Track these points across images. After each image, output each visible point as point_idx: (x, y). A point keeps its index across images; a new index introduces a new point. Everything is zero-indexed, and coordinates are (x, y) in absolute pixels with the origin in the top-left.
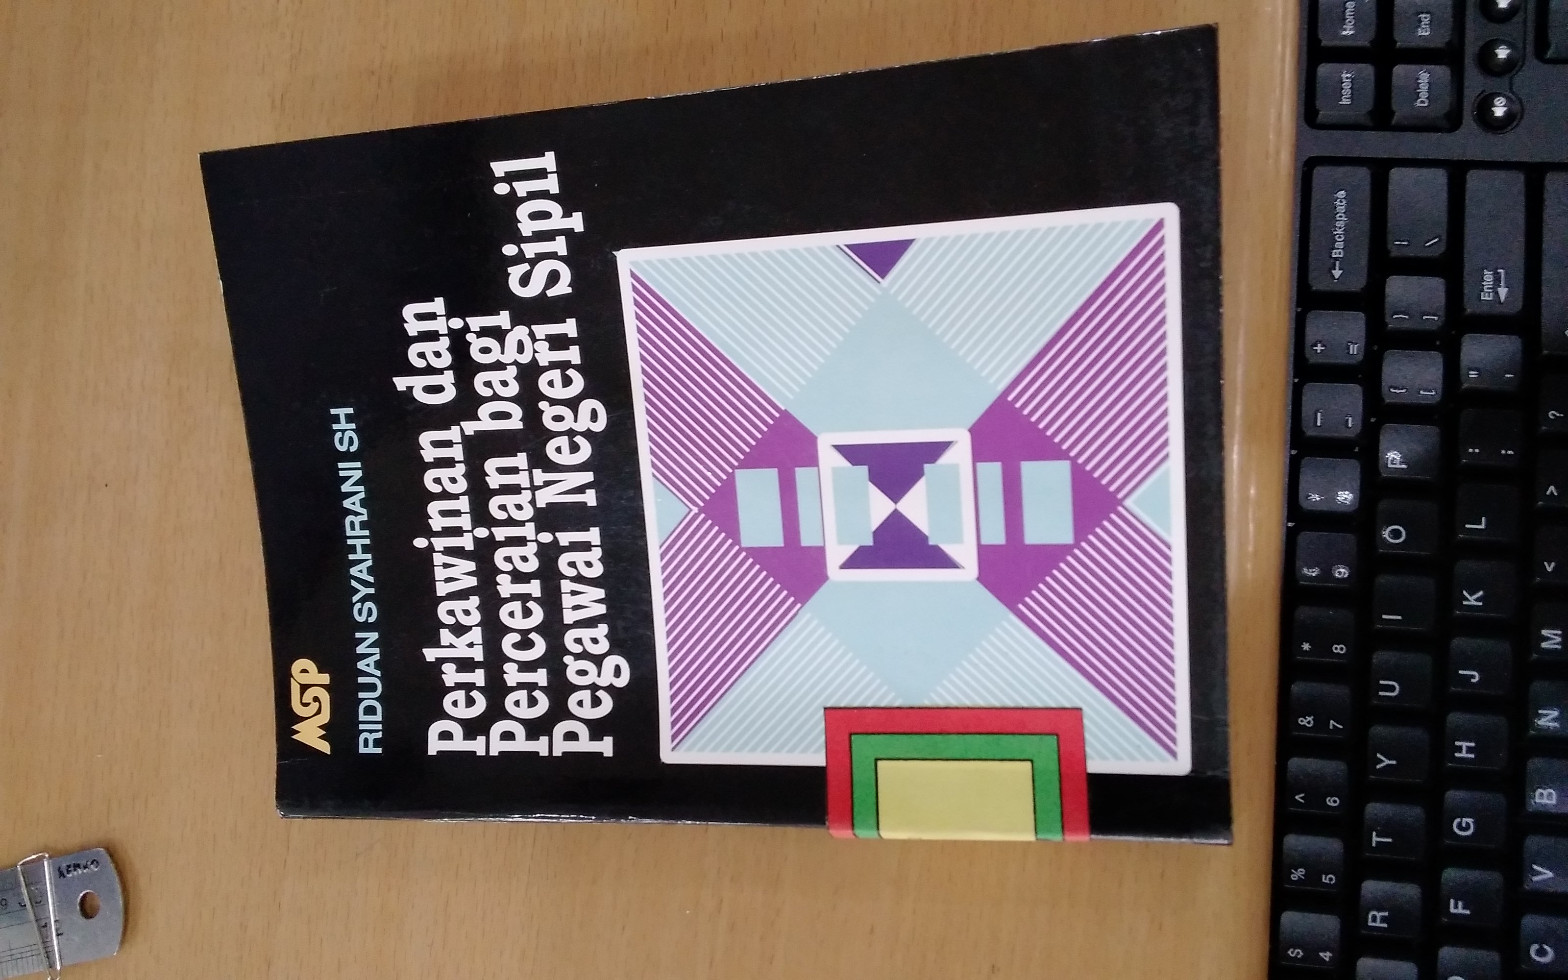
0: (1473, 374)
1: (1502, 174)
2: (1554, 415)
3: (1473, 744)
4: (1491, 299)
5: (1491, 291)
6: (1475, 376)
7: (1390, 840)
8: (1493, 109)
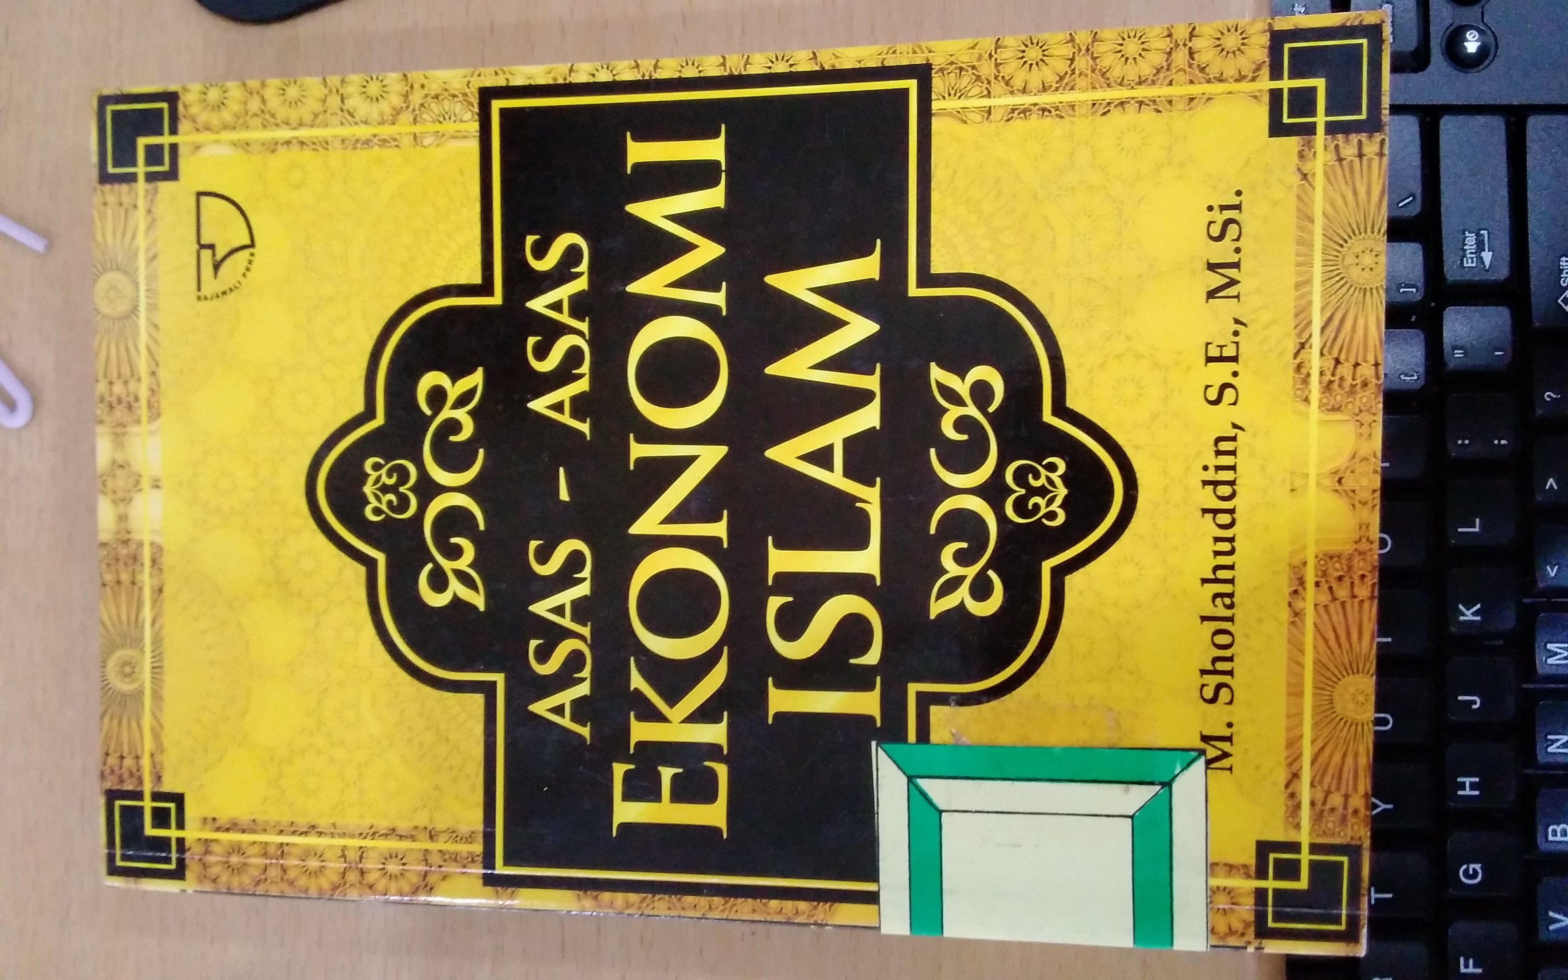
0: (1458, 354)
1: (1481, 119)
2: (1549, 396)
3: (1477, 780)
4: (1474, 265)
5: (1474, 256)
6: (1462, 355)
7: (1390, 896)
8: (1466, 44)
